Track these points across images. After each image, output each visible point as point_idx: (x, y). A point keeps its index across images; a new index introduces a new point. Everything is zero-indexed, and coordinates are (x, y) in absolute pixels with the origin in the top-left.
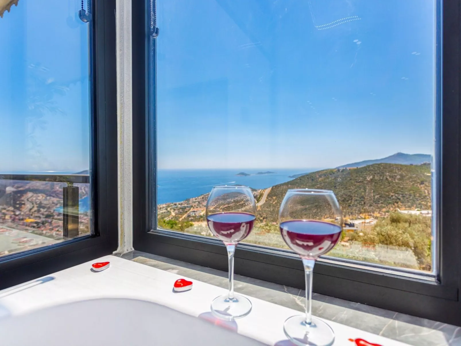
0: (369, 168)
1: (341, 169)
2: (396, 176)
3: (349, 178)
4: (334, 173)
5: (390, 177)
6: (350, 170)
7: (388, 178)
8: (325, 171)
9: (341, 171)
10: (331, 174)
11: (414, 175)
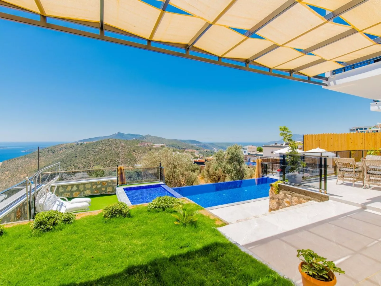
0: (102, 142)
1: (80, 143)
3: (87, 150)
6: (87, 143)
7: (115, 148)
8: (65, 145)
10: (71, 147)
11: (130, 147)
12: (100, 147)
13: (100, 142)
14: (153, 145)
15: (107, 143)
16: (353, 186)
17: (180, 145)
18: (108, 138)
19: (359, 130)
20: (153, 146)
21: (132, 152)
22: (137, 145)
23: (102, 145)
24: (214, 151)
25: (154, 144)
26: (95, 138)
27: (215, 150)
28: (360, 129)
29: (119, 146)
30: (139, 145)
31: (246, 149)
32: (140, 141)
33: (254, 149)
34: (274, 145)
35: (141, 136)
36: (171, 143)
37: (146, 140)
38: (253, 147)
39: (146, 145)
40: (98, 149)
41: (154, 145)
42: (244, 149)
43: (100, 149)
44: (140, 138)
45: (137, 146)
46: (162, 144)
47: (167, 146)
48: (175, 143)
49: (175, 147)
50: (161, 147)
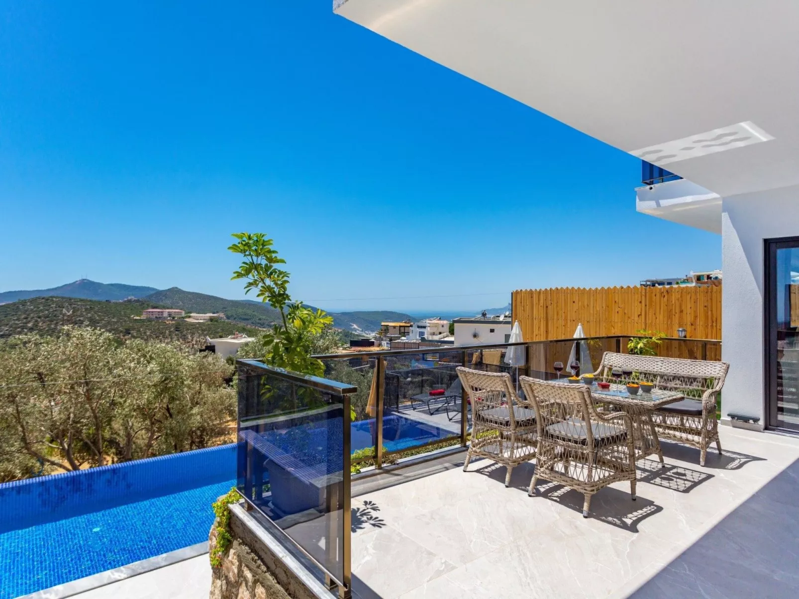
11: (115, 320)
12: (18, 319)
13: (21, 307)
14: (186, 317)
15: (42, 311)
16: (507, 483)
17: (264, 317)
18: (46, 295)
19: (657, 285)
20: (187, 320)
21: (121, 334)
22: (139, 315)
23: (23, 316)
24: (353, 332)
25: (191, 313)
26: (5, 293)
27: (355, 330)
28: (659, 284)
29: (82, 319)
30: (143, 317)
31: (424, 327)
32: (148, 305)
33: (443, 326)
34: (479, 317)
35: (153, 289)
36: (240, 310)
37: (168, 302)
38: (442, 322)
39: (165, 315)
40: (11, 327)
41: (190, 317)
42: (419, 327)
43: (16, 328)
44: (151, 296)
45: (138, 318)
46: (214, 313)
47: (228, 318)
48: (249, 312)
49: (250, 321)
50: (209, 323)
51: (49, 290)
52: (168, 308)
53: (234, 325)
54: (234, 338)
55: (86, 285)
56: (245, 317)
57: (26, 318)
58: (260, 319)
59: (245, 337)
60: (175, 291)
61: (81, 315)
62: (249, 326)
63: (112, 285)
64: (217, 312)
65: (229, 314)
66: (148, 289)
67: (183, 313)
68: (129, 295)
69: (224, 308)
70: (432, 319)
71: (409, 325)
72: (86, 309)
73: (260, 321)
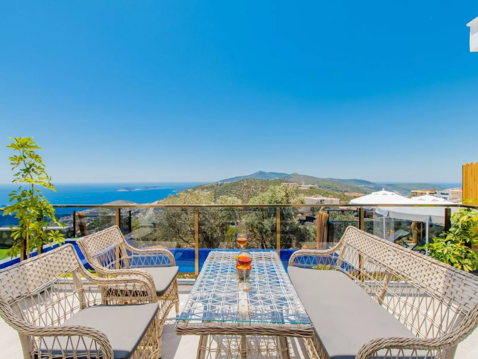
0: (240, 182)
1: (220, 183)
2: (258, 188)
3: (226, 191)
4: (214, 187)
5: (255, 188)
6: (226, 184)
7: (254, 189)
8: (207, 185)
9: (219, 185)
10: (211, 188)
17: (339, 187)
18: (248, 178)
20: (299, 188)
25: (302, 184)
31: (447, 194)
32: (283, 181)
36: (326, 183)
37: (291, 180)
39: (290, 185)
42: (442, 194)
44: (284, 177)
46: (313, 185)
47: (320, 187)
48: (331, 184)
49: (331, 189)
50: (310, 189)
51: (249, 176)
52: (292, 182)
53: (322, 191)
54: (314, 197)
55: (261, 173)
56: (329, 187)
57: (241, 187)
58: (336, 188)
59: (321, 197)
60: (295, 175)
61: (258, 186)
62: (330, 191)
63: (270, 173)
64: (314, 184)
65: (320, 185)
66: (284, 174)
67: (298, 184)
68: (276, 177)
69: (318, 182)
70: (454, 188)
71: (434, 192)
72: (260, 183)
73: (336, 189)
